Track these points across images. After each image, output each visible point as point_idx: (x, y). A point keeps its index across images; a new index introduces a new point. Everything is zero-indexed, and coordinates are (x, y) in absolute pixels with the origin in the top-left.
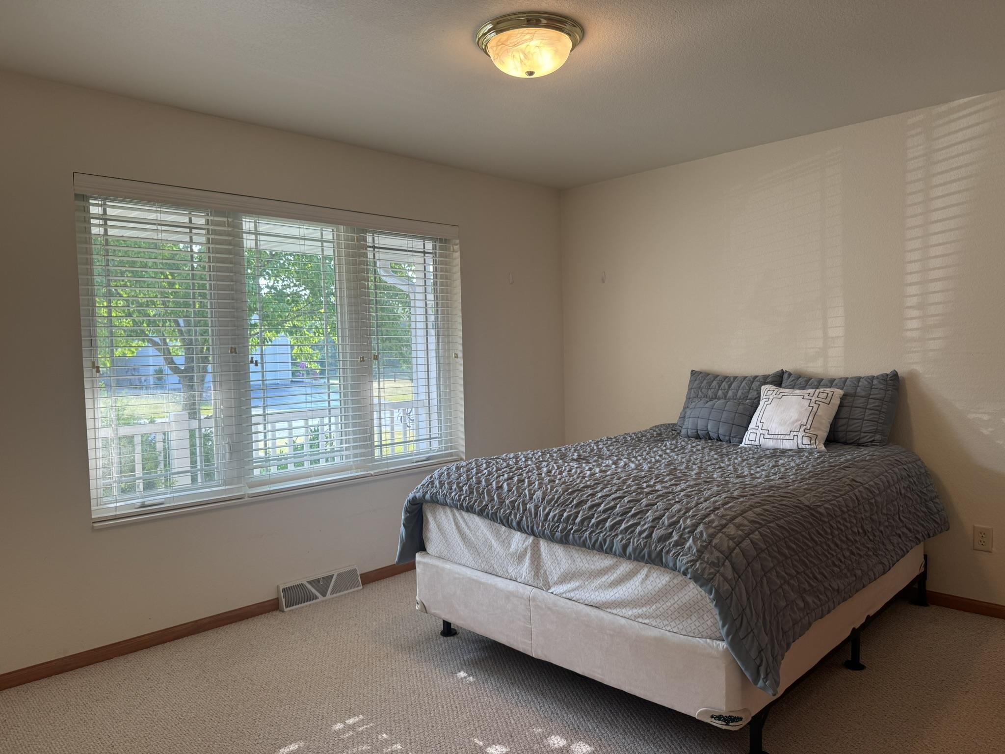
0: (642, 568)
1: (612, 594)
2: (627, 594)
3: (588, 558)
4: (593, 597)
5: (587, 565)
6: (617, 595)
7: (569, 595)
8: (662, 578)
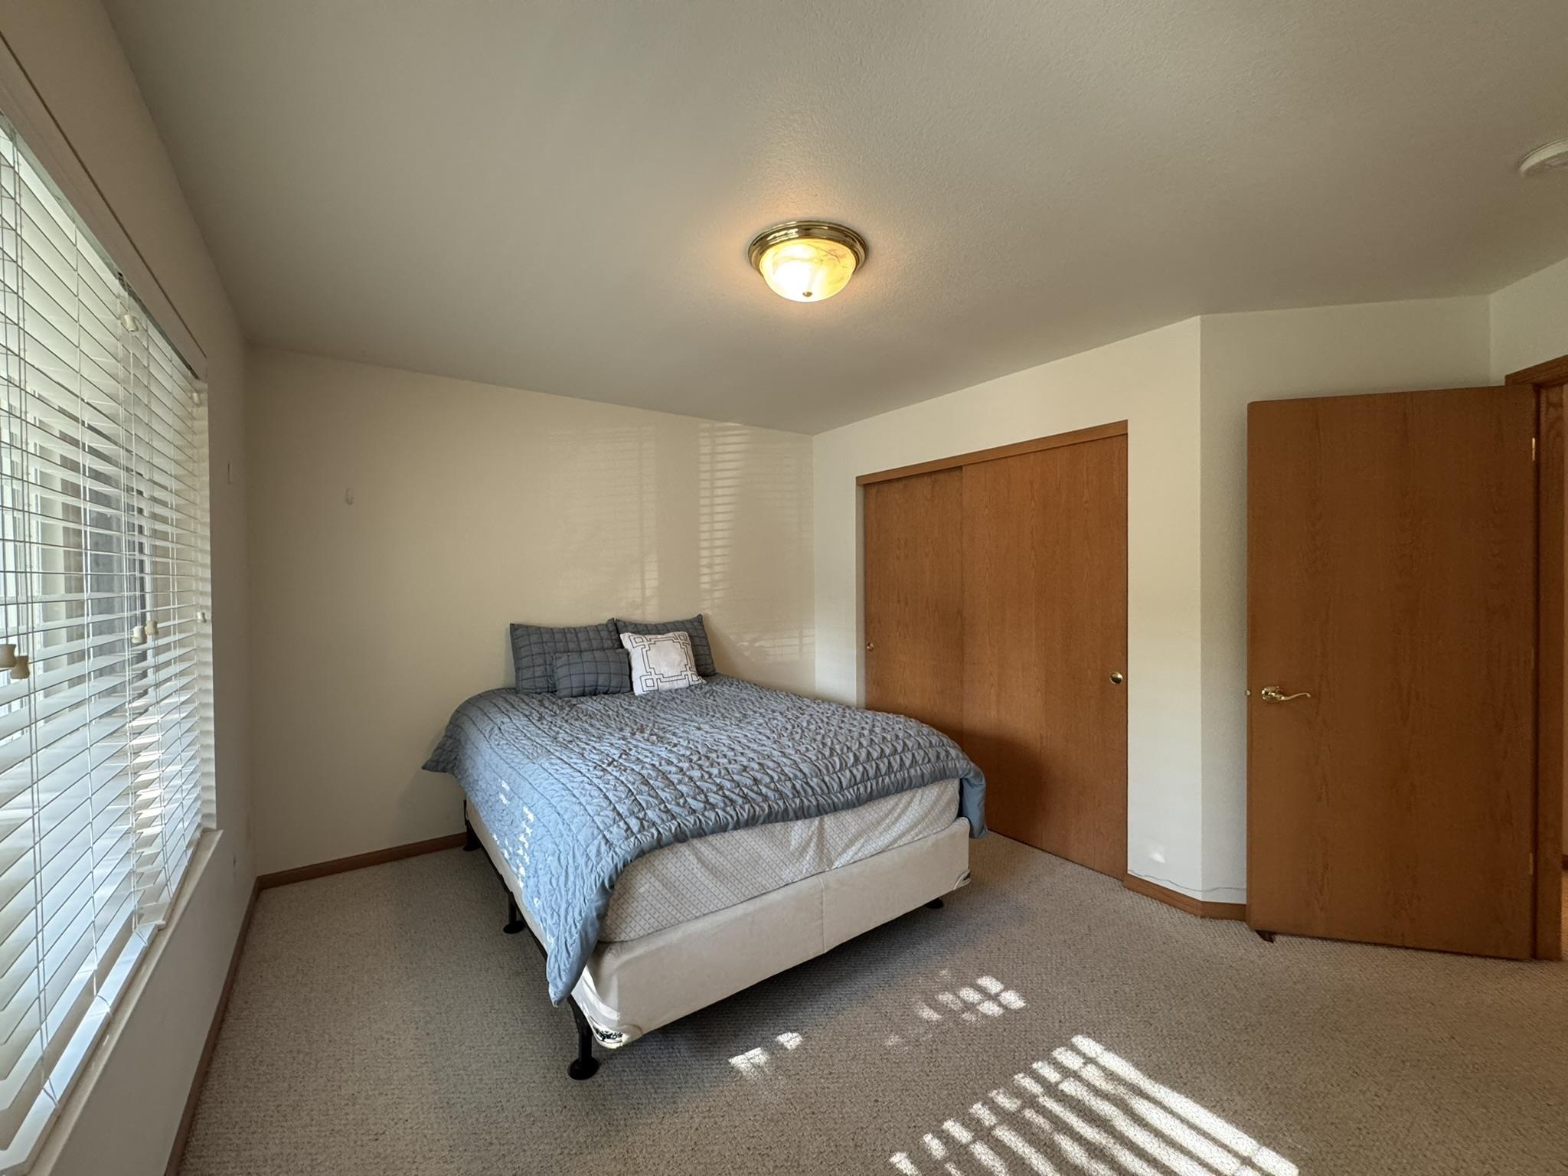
0: (917, 792)
1: (896, 830)
2: (909, 821)
3: (874, 808)
4: (880, 843)
5: (876, 816)
6: (901, 828)
7: (856, 858)
8: (932, 791)
